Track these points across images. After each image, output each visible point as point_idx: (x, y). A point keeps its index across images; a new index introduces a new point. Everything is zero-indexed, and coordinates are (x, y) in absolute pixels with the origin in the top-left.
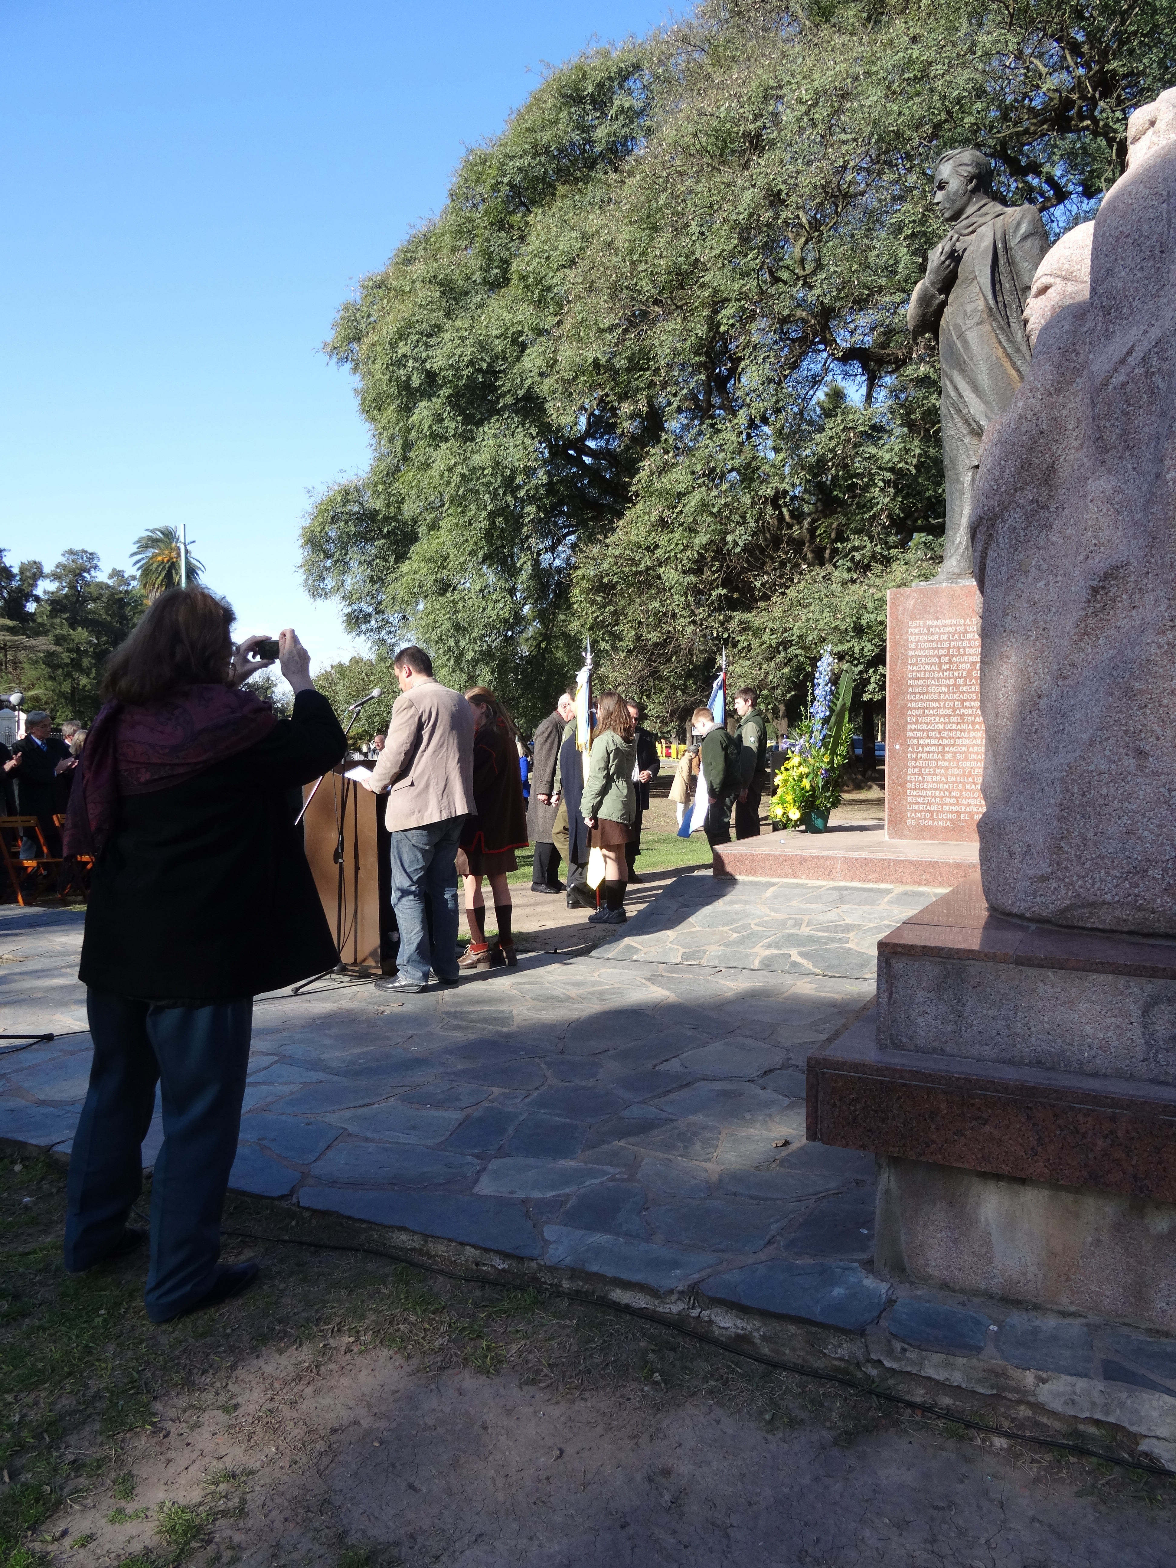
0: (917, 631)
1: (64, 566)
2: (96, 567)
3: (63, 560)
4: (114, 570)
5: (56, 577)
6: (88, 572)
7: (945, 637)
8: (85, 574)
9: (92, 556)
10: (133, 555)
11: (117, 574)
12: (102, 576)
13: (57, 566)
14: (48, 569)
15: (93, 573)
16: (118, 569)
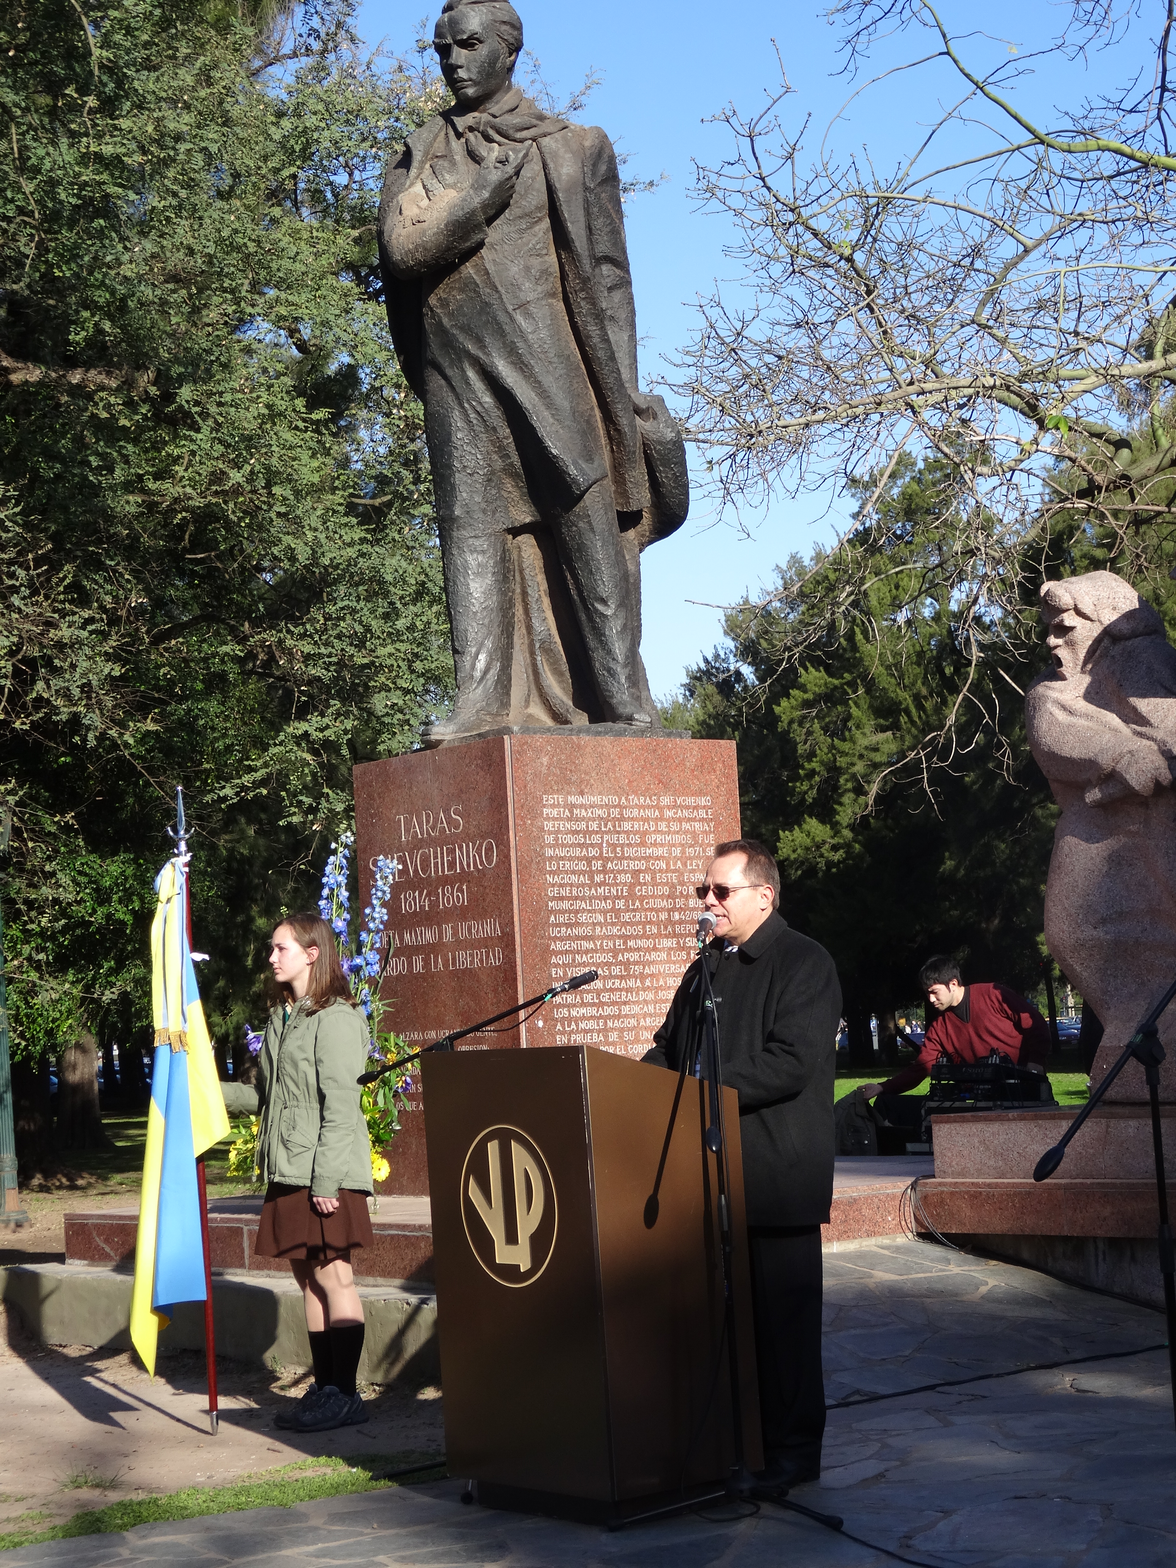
0: (555, 812)
7: (594, 826)
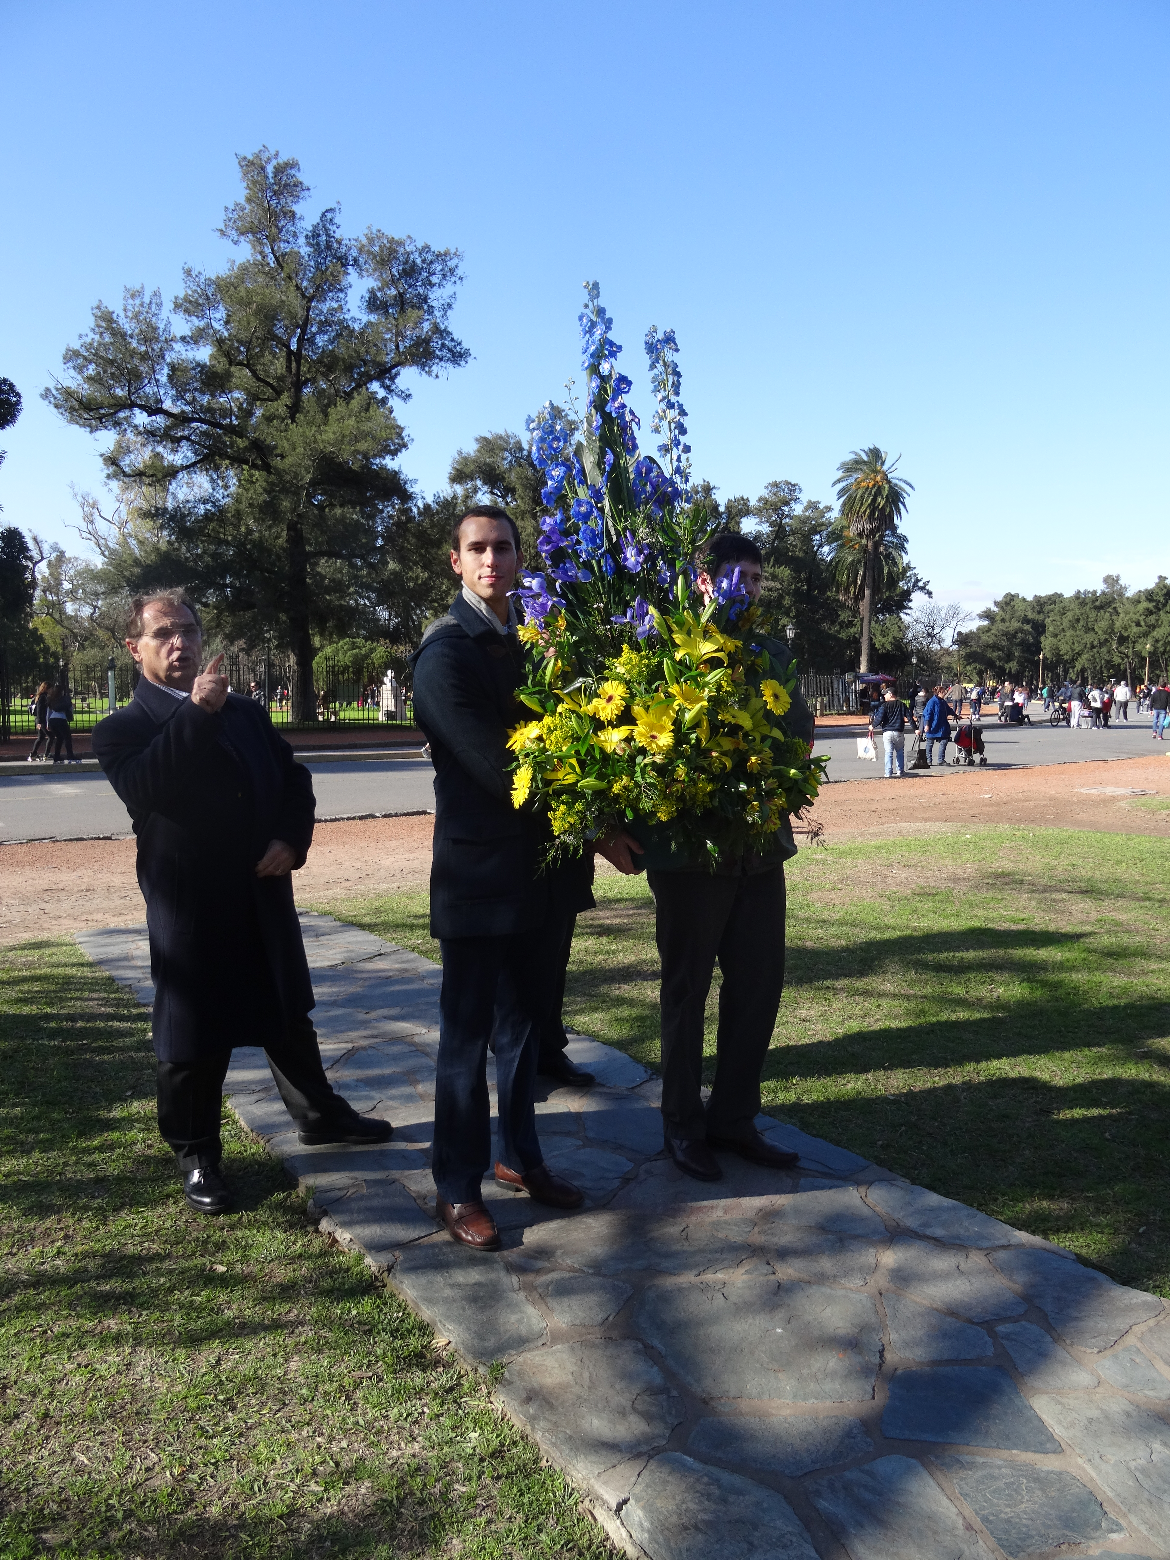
1: (766, 501)
2: (797, 499)
3: (765, 493)
4: (810, 502)
5: (758, 513)
6: (787, 503)
8: (785, 508)
9: (792, 487)
10: (834, 484)
11: (813, 506)
12: (798, 509)
13: (759, 500)
14: (753, 502)
15: (793, 504)
16: (813, 500)
